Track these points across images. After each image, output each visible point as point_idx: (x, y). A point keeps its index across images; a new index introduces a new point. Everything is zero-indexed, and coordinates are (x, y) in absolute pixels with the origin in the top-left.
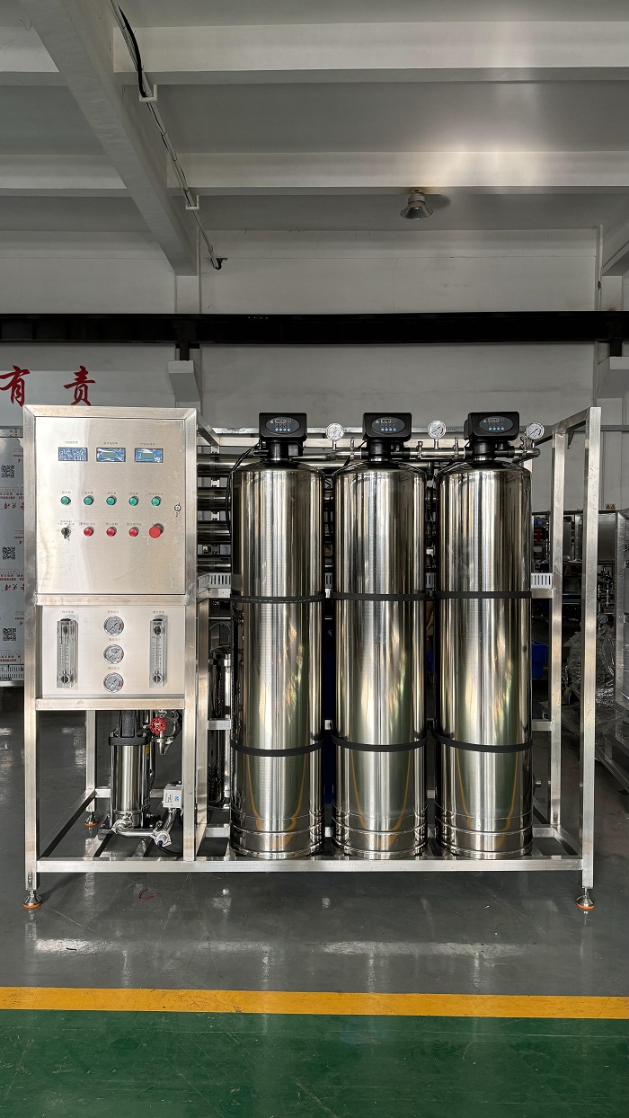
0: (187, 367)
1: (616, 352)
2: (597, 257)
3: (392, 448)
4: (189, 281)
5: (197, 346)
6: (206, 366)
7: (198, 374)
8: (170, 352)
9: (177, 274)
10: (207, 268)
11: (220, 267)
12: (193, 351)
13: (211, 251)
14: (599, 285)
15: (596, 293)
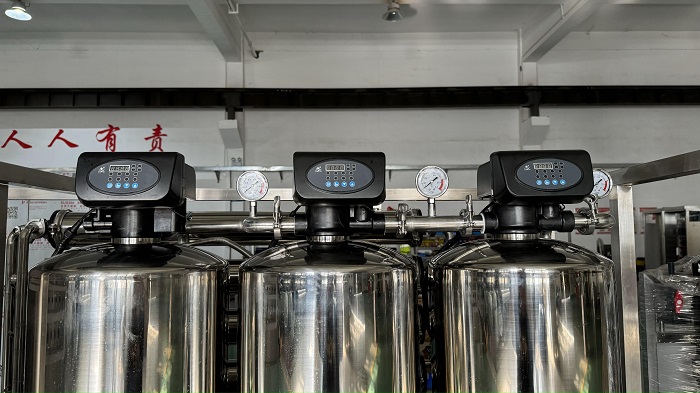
0: (233, 124)
1: (535, 113)
2: (519, 50)
3: (352, 215)
4: (235, 67)
5: (241, 110)
6: (248, 124)
7: (241, 129)
8: (221, 114)
9: (227, 61)
10: (248, 57)
11: (258, 57)
12: (238, 114)
13: (250, 45)
14: (521, 68)
15: (519, 74)
